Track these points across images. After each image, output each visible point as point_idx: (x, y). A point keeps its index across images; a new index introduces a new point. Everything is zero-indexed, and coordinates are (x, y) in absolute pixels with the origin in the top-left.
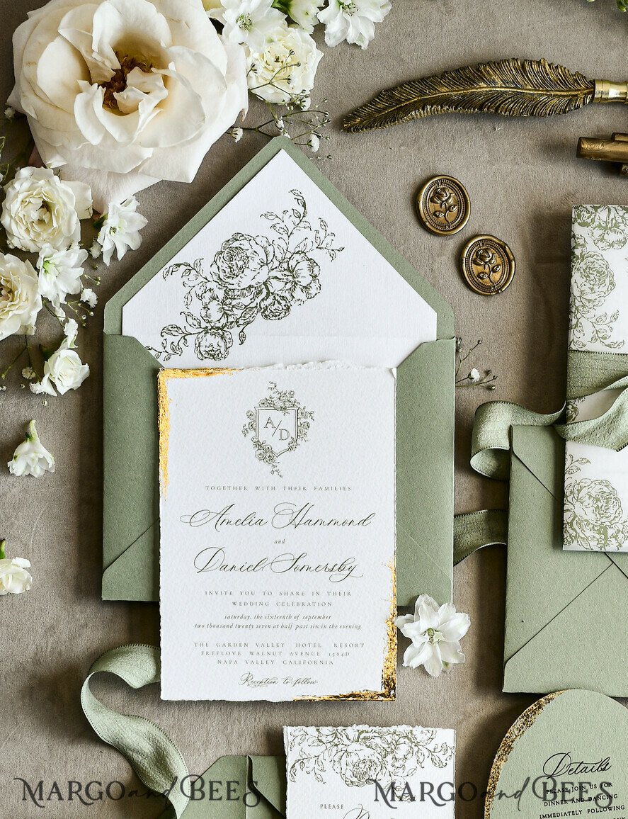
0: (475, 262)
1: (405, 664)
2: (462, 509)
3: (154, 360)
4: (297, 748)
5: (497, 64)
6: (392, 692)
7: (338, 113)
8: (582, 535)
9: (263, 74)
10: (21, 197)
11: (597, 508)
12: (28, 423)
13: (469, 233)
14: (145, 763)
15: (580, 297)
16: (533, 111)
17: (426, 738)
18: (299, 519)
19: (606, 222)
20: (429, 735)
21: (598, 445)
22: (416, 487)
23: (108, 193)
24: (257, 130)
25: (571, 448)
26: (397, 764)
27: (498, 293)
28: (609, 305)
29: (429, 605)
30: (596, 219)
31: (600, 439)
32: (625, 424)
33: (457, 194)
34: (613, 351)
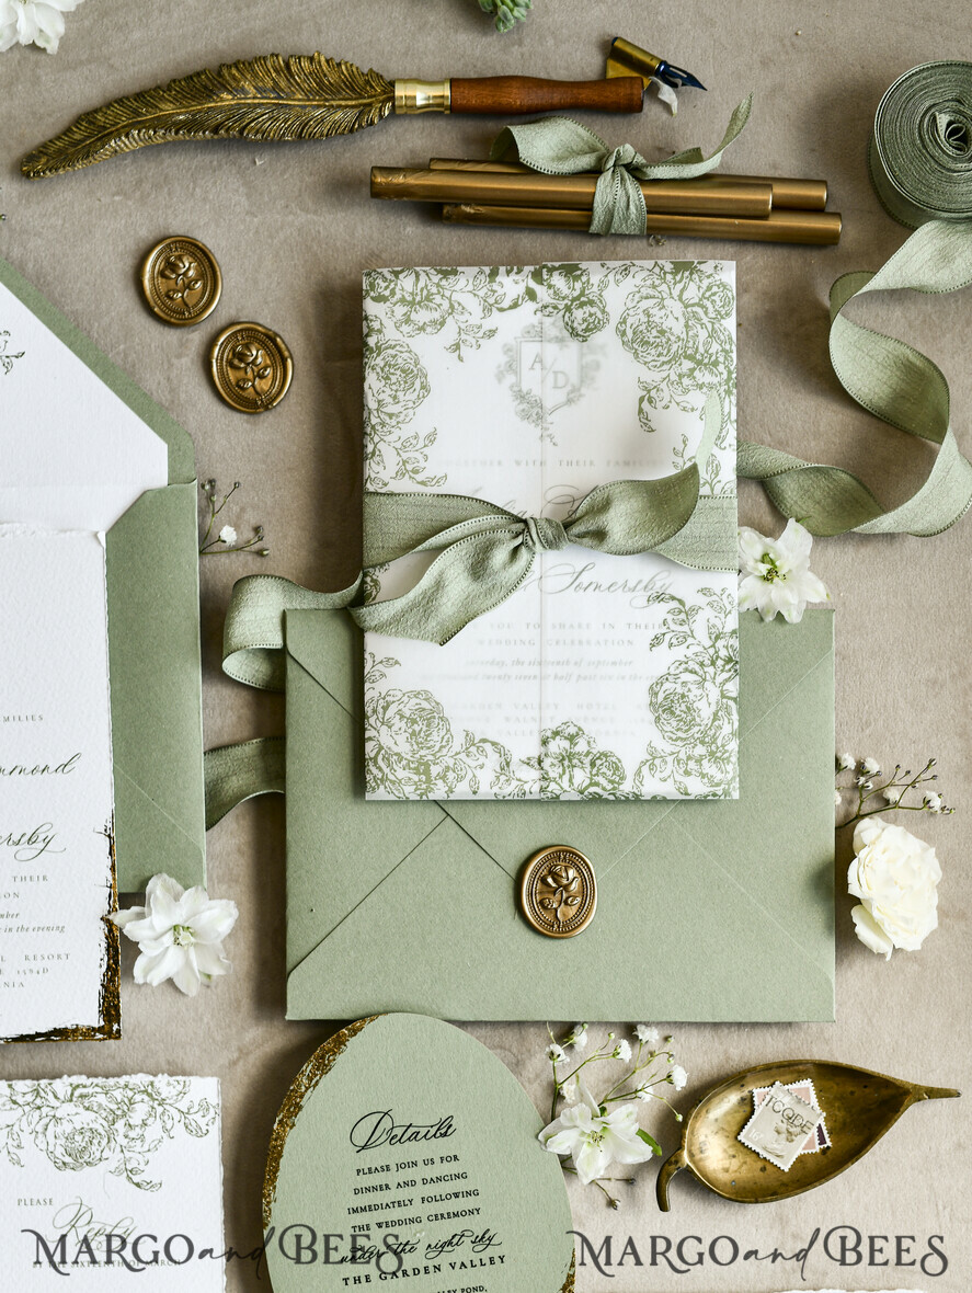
0: (231, 364)
1: (137, 981)
2: (216, 742)
5: (247, 64)
6: (115, 1027)
7: (19, 151)
8: (391, 777)
11: (413, 734)
13: (221, 320)
15: (377, 410)
16: (302, 132)
17: (175, 1092)
19: (412, 294)
20: (180, 1088)
21: (411, 637)
22: (143, 710)
25: (372, 642)
26: (132, 1134)
27: (267, 409)
28: (421, 421)
29: (168, 889)
30: (397, 290)
31: (412, 627)
32: (449, 604)
33: (200, 263)
34: (429, 491)
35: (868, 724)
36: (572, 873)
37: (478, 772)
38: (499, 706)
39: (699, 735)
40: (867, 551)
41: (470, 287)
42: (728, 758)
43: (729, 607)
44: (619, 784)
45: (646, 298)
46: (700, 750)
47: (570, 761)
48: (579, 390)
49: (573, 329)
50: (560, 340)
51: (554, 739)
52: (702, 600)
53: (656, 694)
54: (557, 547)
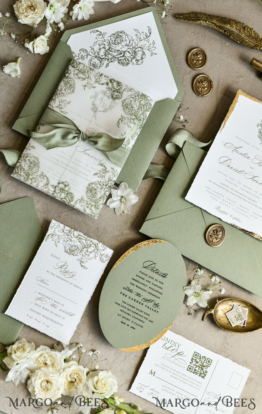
8: (20, 173)
11: (30, 166)
15: (60, 90)
19: (81, 69)
21: (41, 144)
25: (31, 141)
28: (68, 98)
30: (78, 67)
31: (42, 142)
32: (54, 141)
34: (62, 114)
37: (40, 182)
38: (53, 170)
39: (95, 200)
41: (95, 75)
42: (98, 209)
43: (116, 175)
44: (71, 201)
45: (132, 98)
46: (93, 203)
47: (62, 191)
48: (107, 110)
49: (113, 96)
50: (109, 97)
51: (61, 184)
52: (111, 170)
53: (90, 186)
54: (85, 141)
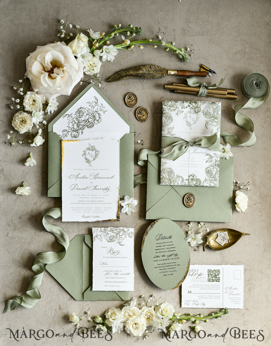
0: (139, 114)
1: (122, 212)
2: (136, 174)
3: (60, 138)
4: (95, 233)
5: (144, 66)
6: (119, 219)
7: (105, 77)
8: (165, 181)
9: (87, 69)
10: (28, 99)
11: (169, 175)
12: (30, 153)
13: (138, 106)
14: (58, 237)
15: (164, 123)
16: (153, 77)
17: (127, 230)
18: (96, 177)
19: (170, 105)
23: (49, 97)
24: (86, 81)
25: (162, 160)
26: (120, 237)
27: (144, 121)
28: (171, 125)
29: (128, 198)
30: (168, 104)
31: (169, 158)
32: (175, 155)
33: (134, 97)
34: (172, 136)
35: (237, 176)
36: (192, 197)
37: (178, 181)
38: (182, 171)
39: (213, 176)
40: (238, 148)
41: (180, 104)
42: (217, 180)
43: (218, 157)
44: (200, 184)
45: (207, 107)
46: (213, 179)
47: (193, 180)
48: (196, 121)
49: (195, 112)
50: (193, 113)
51: (190, 176)
52: (214, 155)
53: (206, 170)
54: (192, 146)
